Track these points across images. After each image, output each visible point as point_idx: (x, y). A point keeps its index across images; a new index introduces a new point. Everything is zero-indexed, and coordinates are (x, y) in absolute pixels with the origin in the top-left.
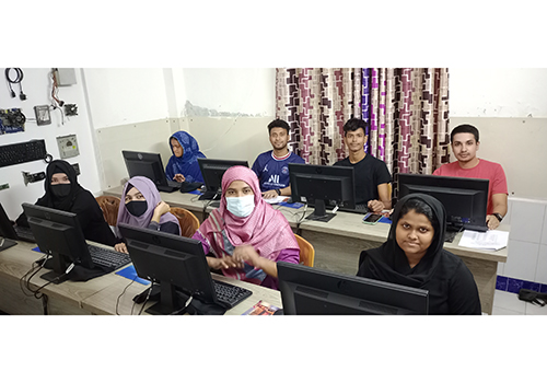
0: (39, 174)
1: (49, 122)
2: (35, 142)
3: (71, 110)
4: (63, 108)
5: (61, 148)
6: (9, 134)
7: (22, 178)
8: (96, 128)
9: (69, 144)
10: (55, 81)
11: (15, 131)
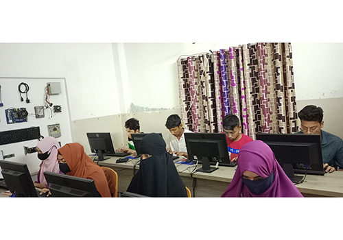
0: (34, 148)
1: (43, 116)
2: (33, 128)
3: (57, 109)
4: (52, 108)
5: (50, 132)
6: (18, 123)
7: (23, 151)
8: (73, 120)
9: (55, 129)
10: (48, 92)
11: (22, 122)
